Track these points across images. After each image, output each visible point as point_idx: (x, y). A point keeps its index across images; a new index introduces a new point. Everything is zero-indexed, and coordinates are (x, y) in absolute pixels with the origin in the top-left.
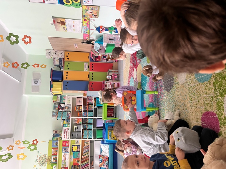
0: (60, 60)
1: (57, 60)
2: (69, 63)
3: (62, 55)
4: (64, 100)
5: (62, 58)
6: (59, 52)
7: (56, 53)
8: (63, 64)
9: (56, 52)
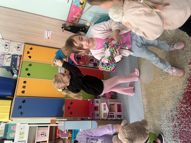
0: (14, 59)
1: (7, 57)
2: (30, 65)
3: (19, 49)
4: (13, 134)
5: (17, 55)
6: (13, 44)
7: (6, 45)
8: (19, 67)
9: (8, 44)
